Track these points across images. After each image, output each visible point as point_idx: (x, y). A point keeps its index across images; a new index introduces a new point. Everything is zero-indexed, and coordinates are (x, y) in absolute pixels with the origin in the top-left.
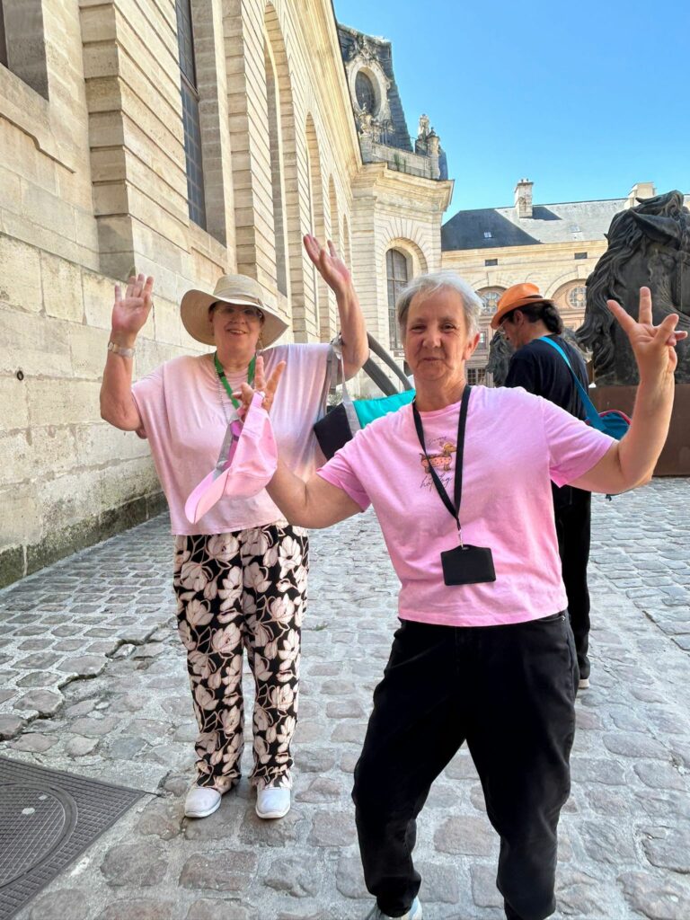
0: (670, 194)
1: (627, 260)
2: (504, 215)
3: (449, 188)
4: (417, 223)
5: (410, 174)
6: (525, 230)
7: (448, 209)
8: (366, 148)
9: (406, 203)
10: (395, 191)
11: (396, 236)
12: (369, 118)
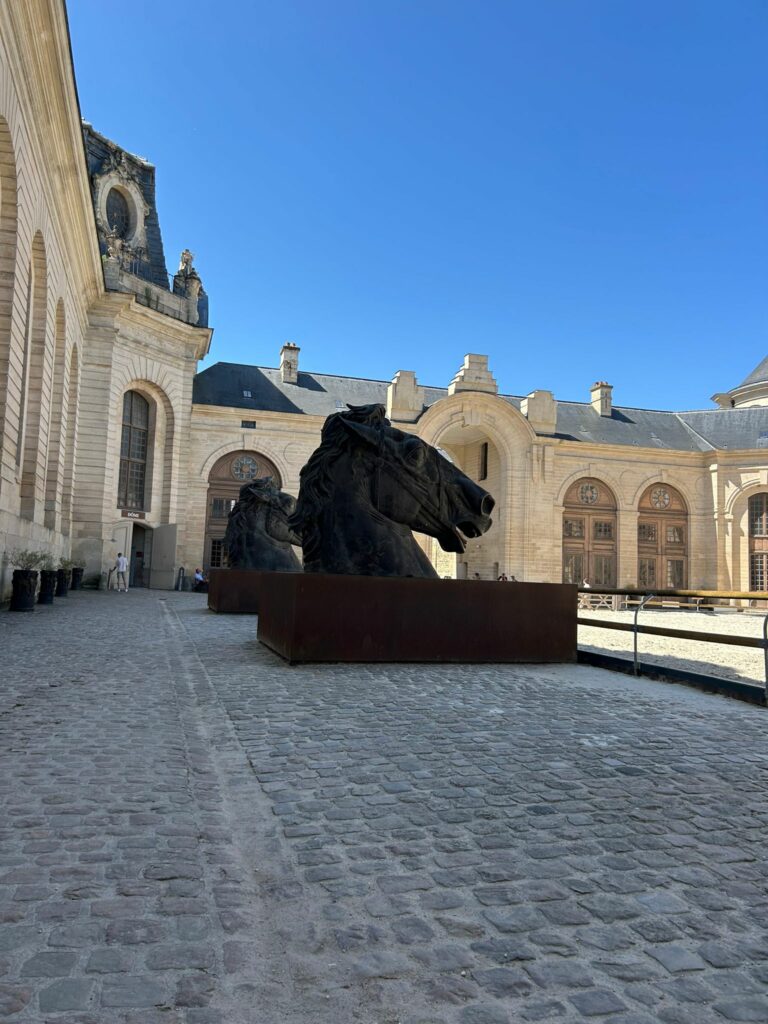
0: (374, 406)
1: (335, 458)
2: (267, 376)
3: (207, 336)
4: (167, 368)
5: (162, 313)
6: (288, 397)
7: (205, 358)
8: (111, 274)
9: (155, 343)
10: (142, 328)
11: (139, 377)
12: (118, 242)
